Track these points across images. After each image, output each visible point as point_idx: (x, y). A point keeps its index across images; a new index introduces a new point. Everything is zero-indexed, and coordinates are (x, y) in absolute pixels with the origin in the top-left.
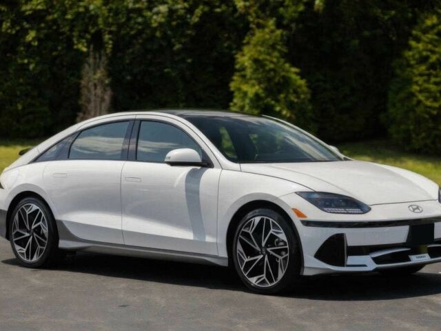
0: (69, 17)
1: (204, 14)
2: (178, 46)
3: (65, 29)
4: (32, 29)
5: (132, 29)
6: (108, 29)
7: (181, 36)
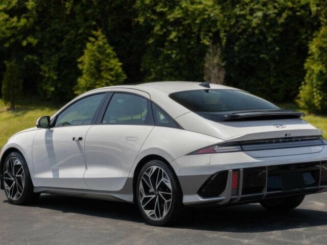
0: (198, 21)
1: (289, 17)
2: (270, 39)
3: (195, 30)
4: (174, 31)
5: (239, 28)
6: (224, 29)
7: (273, 32)
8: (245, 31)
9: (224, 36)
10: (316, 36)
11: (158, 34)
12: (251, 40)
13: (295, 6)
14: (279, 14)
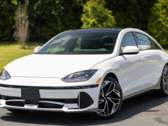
2: (57, 2)
12: (45, 2)
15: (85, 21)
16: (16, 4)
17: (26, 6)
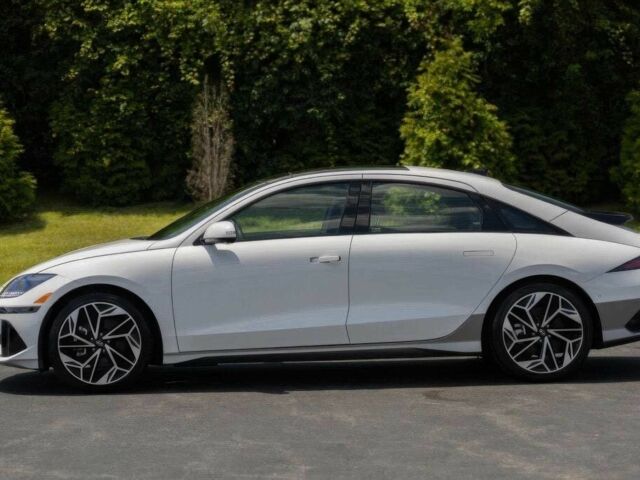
0: (173, 35)
1: (362, 29)
2: (326, 76)
3: (168, 53)
4: (121, 53)
5: (261, 52)
6: (228, 53)
7: (331, 61)
8: (273, 57)
9: (231, 67)
10: (425, 71)
11: (89, 59)
12: (286, 77)
13: (373, 9)
14: (343, 26)
15: (413, 135)
16: (196, 82)
17: (228, 89)
